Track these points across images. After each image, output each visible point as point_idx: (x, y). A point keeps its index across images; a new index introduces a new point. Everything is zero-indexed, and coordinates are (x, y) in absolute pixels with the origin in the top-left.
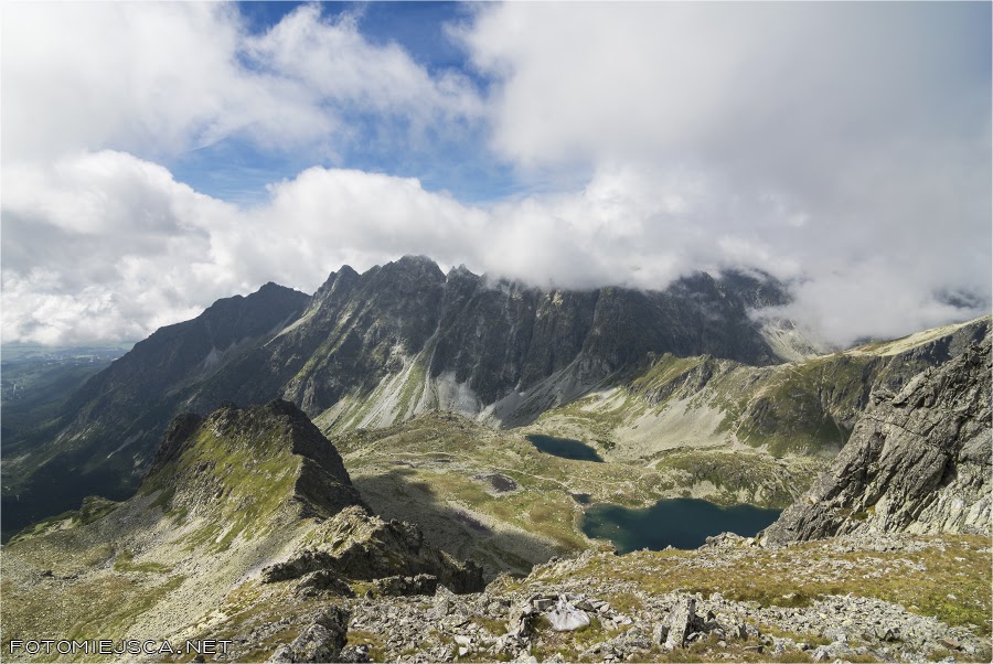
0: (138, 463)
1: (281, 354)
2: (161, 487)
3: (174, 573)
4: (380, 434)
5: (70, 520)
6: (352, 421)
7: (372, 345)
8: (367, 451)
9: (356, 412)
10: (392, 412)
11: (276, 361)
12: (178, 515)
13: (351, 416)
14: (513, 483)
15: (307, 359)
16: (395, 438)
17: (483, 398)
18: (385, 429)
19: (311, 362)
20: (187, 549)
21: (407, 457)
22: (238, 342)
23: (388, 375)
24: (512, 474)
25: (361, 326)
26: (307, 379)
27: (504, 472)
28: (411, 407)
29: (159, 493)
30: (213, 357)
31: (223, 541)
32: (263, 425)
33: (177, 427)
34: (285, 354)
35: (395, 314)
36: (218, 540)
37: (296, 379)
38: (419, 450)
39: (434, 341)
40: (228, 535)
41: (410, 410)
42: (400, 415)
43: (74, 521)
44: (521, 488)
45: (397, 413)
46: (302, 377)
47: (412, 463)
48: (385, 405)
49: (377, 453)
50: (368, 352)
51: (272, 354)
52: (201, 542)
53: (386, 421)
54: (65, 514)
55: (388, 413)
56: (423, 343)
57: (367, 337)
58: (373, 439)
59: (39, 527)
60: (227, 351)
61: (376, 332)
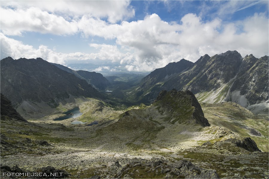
0: (149, 98)
1: (184, 78)
2: (158, 105)
3: (162, 125)
4: (210, 105)
5: (138, 107)
6: (201, 99)
7: (211, 78)
8: (205, 109)
9: (202, 97)
10: (214, 100)
11: (182, 80)
12: (161, 113)
13: (201, 98)
14: (260, 134)
15: (190, 81)
16: (215, 108)
17: (250, 102)
18: (211, 104)
19: (191, 81)
20: (164, 121)
21: (219, 114)
22: (173, 74)
23: (214, 89)
24: (260, 131)
25: (208, 73)
26: (190, 86)
27: (256, 129)
28: (221, 99)
29: (157, 106)
30: (167, 77)
31: (173, 122)
32: (184, 97)
33: (162, 93)
34: (185, 78)
35: (221, 70)
36: (171, 121)
37: (187, 85)
38: (223, 113)
39: (234, 80)
40: (174, 121)
41: (220, 100)
42: (217, 101)
43: (139, 107)
44: (263, 136)
45: (216, 100)
46: (188, 85)
47: (220, 116)
48: (212, 97)
49: (209, 111)
50: (209, 81)
51: (181, 78)
52: (167, 120)
53: (212, 102)
54: (137, 105)
55: (212, 100)
56: (229, 80)
57: (210, 76)
58: (207, 106)
59: (133, 107)
60: (170, 76)
61: (213, 75)
